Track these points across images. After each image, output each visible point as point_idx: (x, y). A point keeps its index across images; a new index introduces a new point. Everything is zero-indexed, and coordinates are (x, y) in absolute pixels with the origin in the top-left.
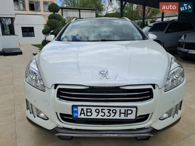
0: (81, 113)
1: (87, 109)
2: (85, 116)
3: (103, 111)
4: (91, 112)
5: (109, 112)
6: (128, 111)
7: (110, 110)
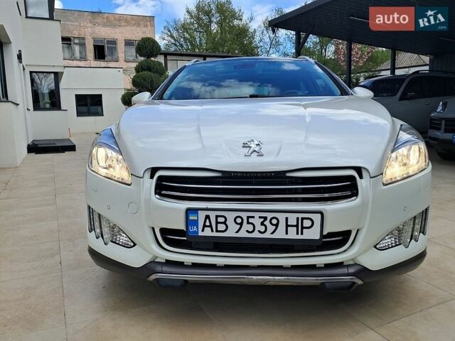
0: (205, 226)
1: (217, 217)
2: (212, 231)
3: (251, 220)
4: (225, 223)
5: (262, 224)
6: (304, 221)
7: (265, 218)
